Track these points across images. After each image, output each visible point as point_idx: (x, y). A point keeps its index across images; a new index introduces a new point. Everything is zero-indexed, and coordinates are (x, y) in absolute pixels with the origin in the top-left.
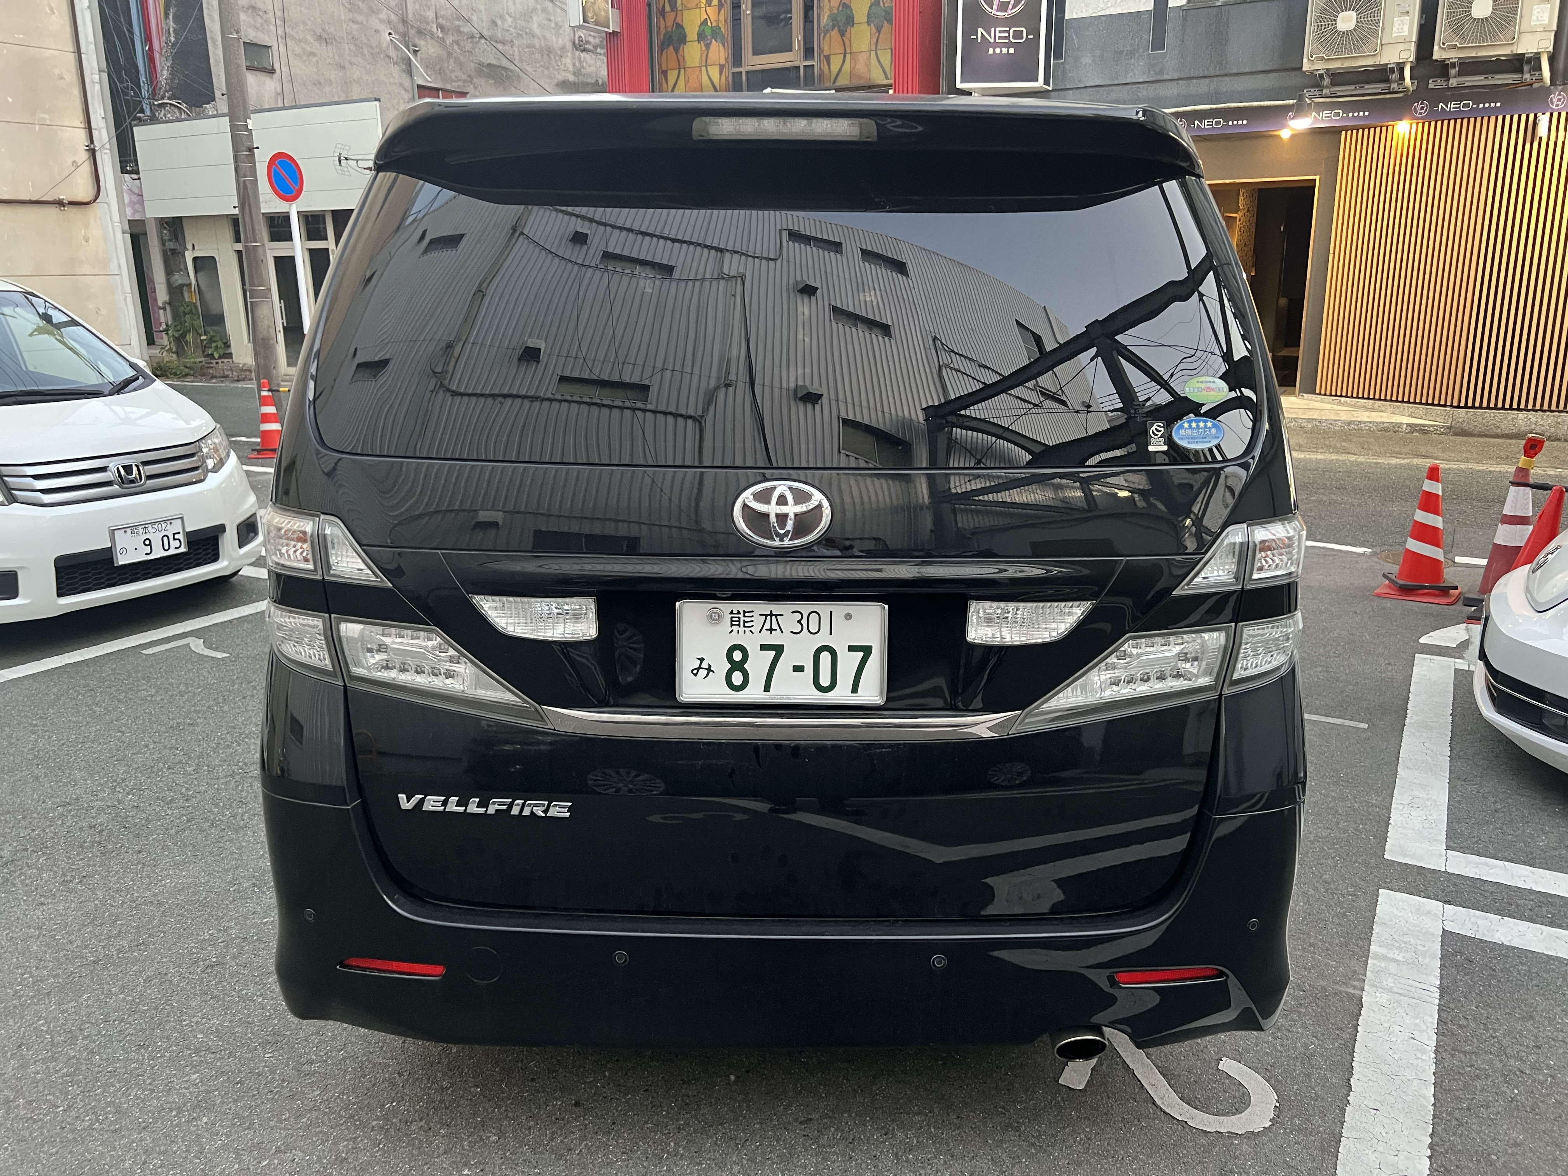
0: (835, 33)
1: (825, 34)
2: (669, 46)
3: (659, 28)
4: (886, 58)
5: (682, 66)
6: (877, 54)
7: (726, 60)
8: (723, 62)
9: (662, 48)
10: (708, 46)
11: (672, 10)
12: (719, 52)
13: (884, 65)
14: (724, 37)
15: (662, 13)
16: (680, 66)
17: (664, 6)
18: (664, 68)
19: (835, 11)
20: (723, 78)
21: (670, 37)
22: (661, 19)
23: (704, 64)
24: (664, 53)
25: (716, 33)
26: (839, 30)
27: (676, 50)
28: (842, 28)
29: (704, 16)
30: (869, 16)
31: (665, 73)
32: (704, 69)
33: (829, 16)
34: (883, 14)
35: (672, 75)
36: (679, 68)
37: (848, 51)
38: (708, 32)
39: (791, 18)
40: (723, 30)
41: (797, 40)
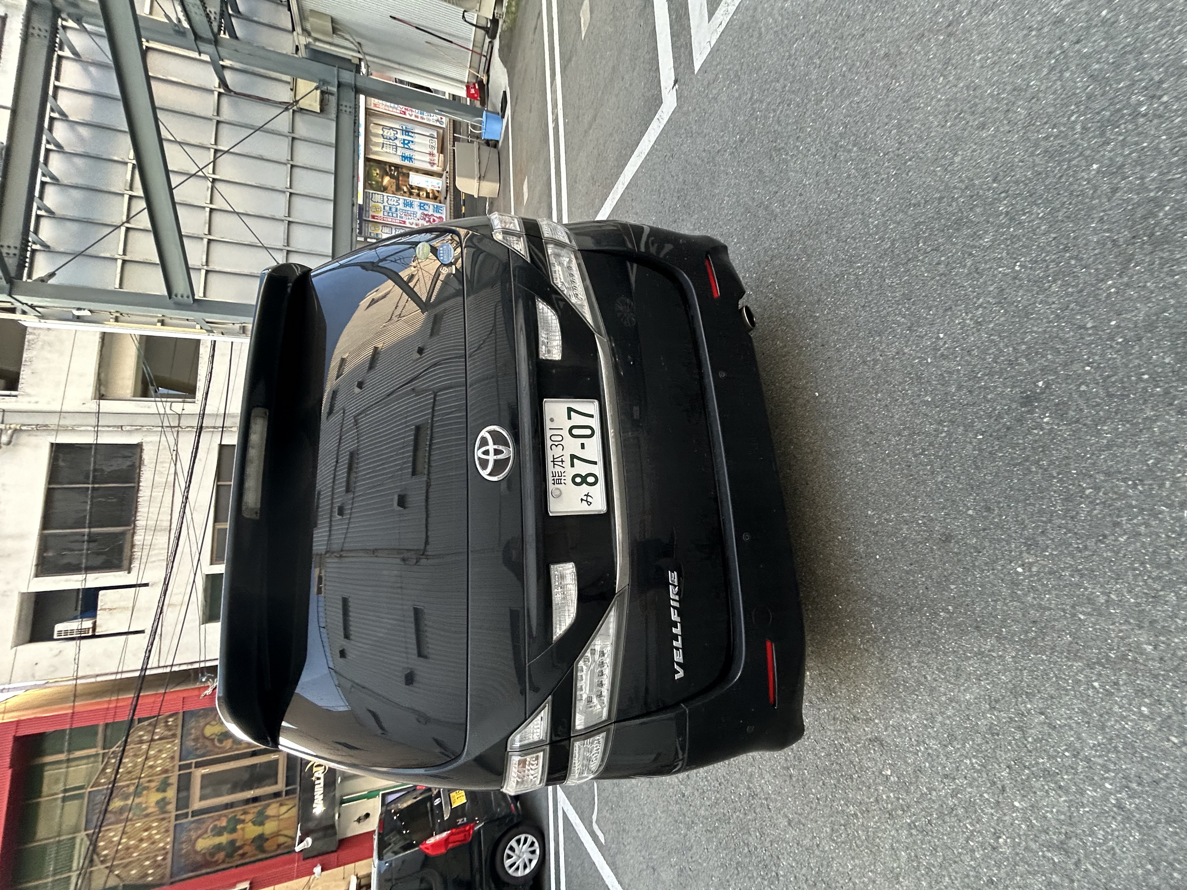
3: (252, 856)
7: (277, 802)
8: (278, 804)
10: (268, 817)
11: (243, 848)
12: (272, 809)
14: (264, 807)
15: (243, 855)
16: (277, 834)
17: (239, 855)
18: (276, 847)
20: (287, 802)
21: (258, 846)
22: (247, 855)
23: (277, 818)
25: (261, 813)
27: (267, 839)
29: (250, 824)
31: (279, 846)
32: (281, 817)
35: (282, 840)
38: (259, 819)
40: (259, 808)
41: (274, 757)
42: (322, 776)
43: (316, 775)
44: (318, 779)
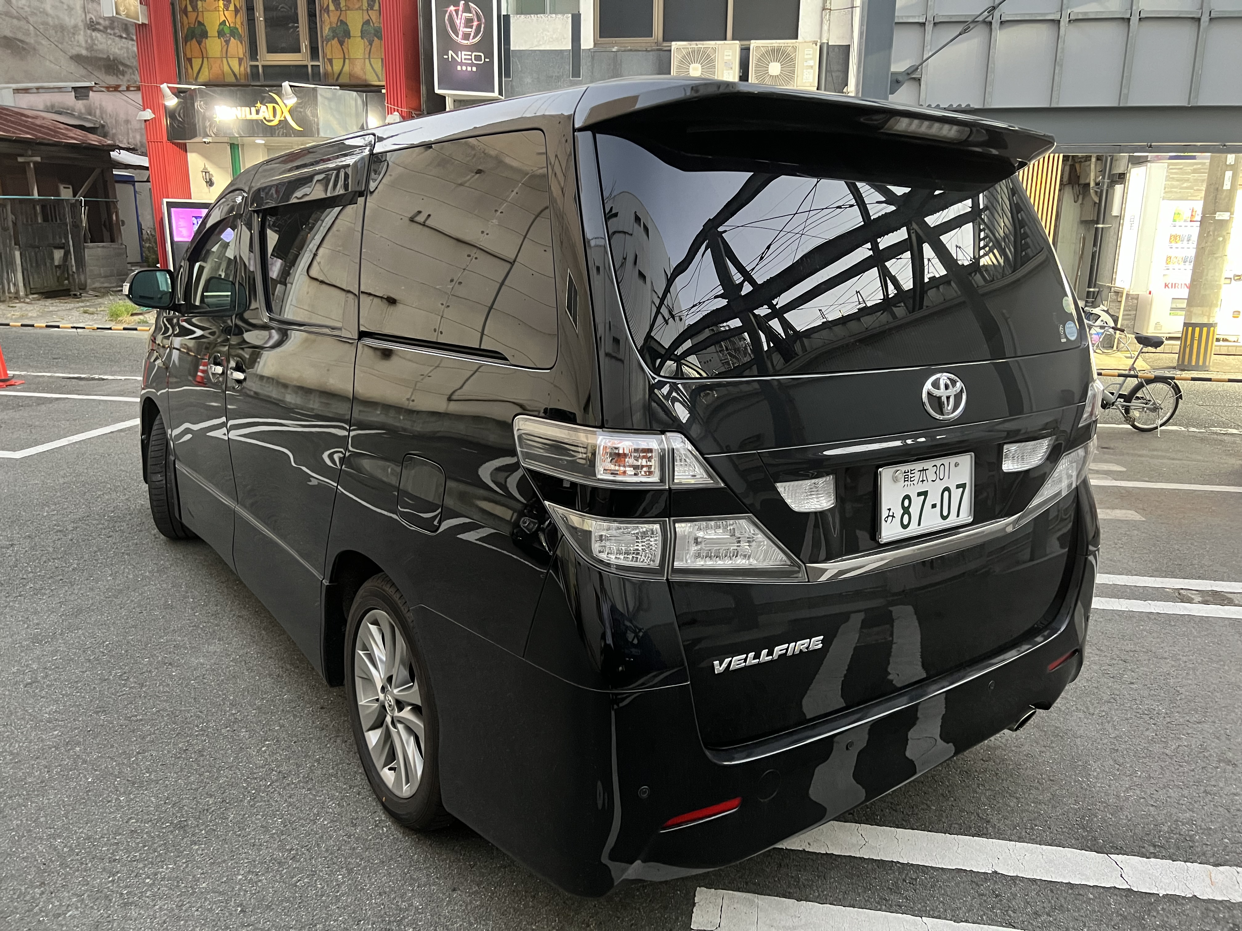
0: (335, 42)
1: (327, 43)
2: (192, 39)
3: (182, 24)
4: (378, 65)
5: (205, 55)
6: (370, 61)
8: (241, 56)
9: (186, 40)
10: (227, 42)
11: (194, 11)
12: (238, 48)
13: (376, 70)
14: (241, 36)
15: (185, 12)
16: (203, 56)
17: (186, 6)
18: (189, 56)
19: (334, 25)
20: (242, 69)
21: (193, 32)
22: (185, 17)
23: (224, 56)
24: (188, 43)
25: (234, 32)
26: (338, 40)
27: (199, 43)
28: (341, 39)
29: (223, 18)
30: (362, 32)
31: (190, 60)
32: (225, 60)
33: (329, 29)
34: (373, 31)
35: (196, 63)
36: (203, 58)
37: (347, 57)
38: (227, 31)
39: (298, 27)
40: (240, 30)
41: (305, 44)
42: (260, 117)
43: (263, 108)
44: (258, 112)
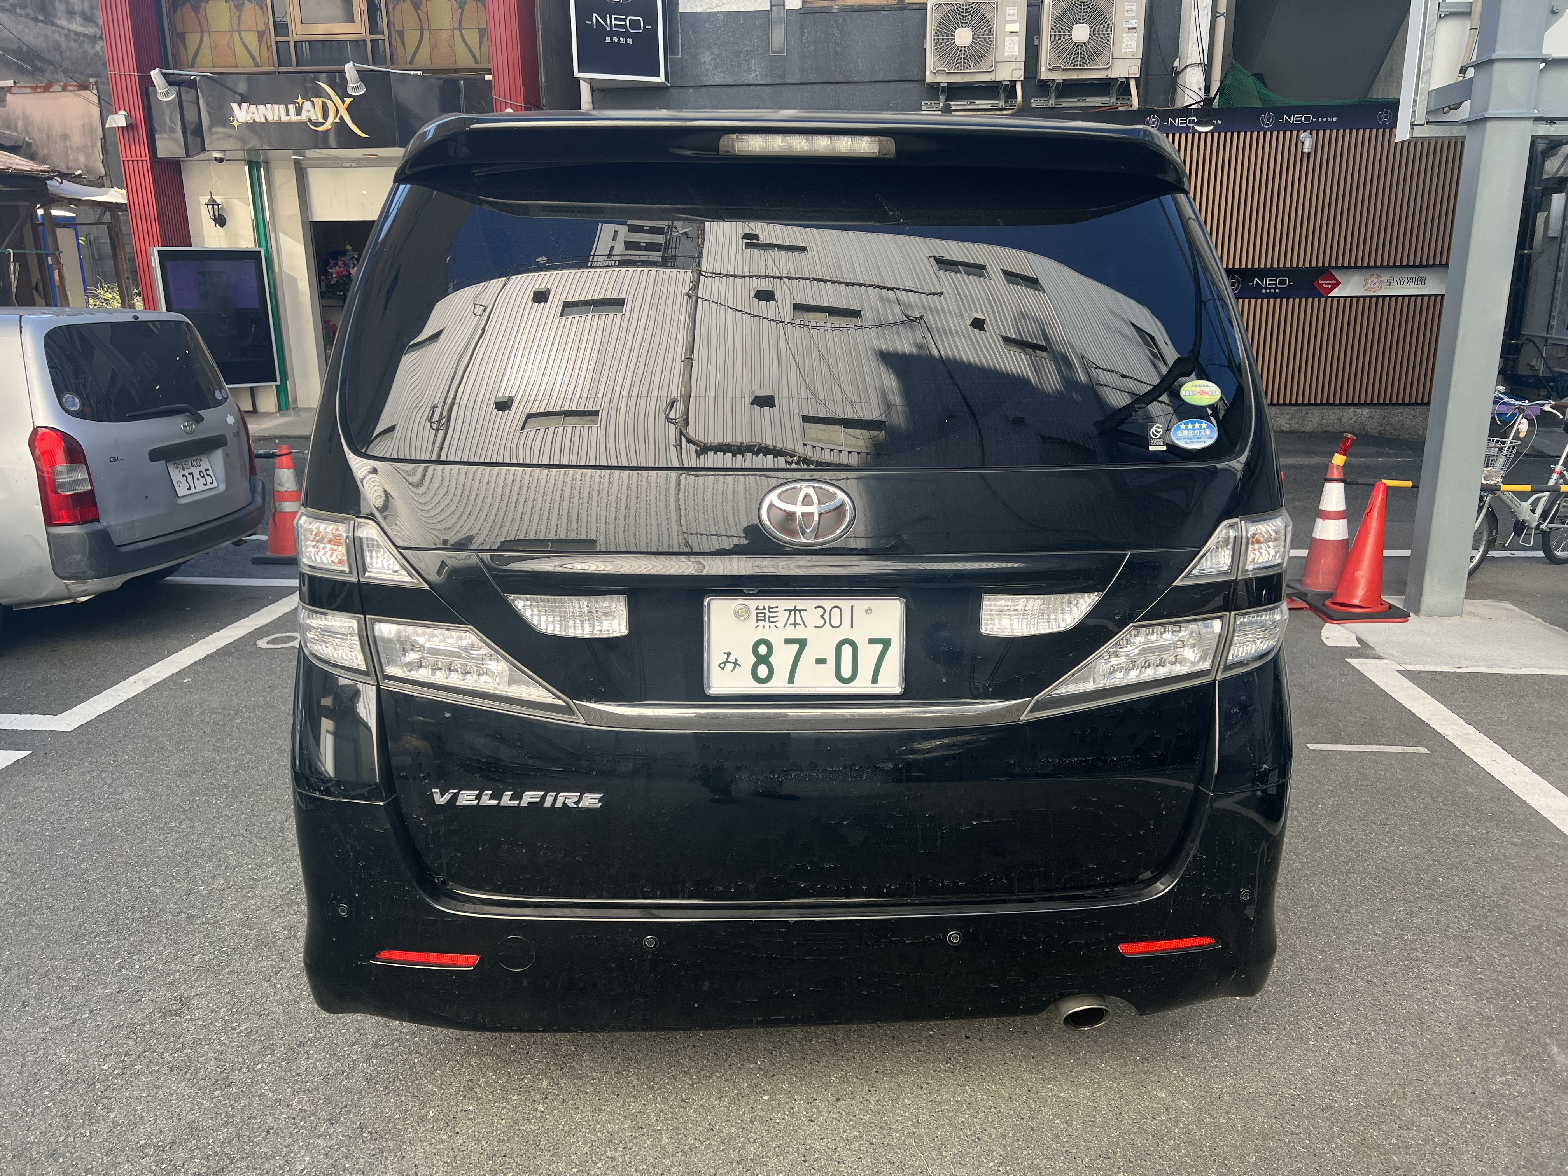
0: (407, 5)
1: (395, 6)
2: (184, 4)
4: (473, 38)
6: (461, 33)
7: (267, 25)
8: (262, 28)
9: (175, 5)
10: (239, 7)
13: (472, 46)
16: (203, 29)
18: (179, 31)
20: (264, 48)
23: (236, 28)
24: (179, 10)
31: (182, 37)
35: (193, 40)
37: (425, 27)
41: (360, 9)
43: (307, 105)
